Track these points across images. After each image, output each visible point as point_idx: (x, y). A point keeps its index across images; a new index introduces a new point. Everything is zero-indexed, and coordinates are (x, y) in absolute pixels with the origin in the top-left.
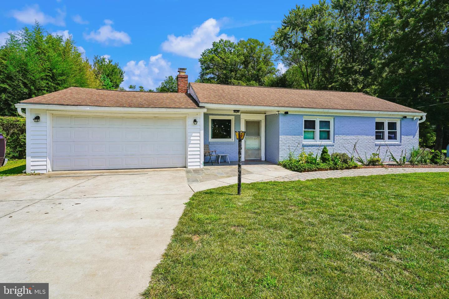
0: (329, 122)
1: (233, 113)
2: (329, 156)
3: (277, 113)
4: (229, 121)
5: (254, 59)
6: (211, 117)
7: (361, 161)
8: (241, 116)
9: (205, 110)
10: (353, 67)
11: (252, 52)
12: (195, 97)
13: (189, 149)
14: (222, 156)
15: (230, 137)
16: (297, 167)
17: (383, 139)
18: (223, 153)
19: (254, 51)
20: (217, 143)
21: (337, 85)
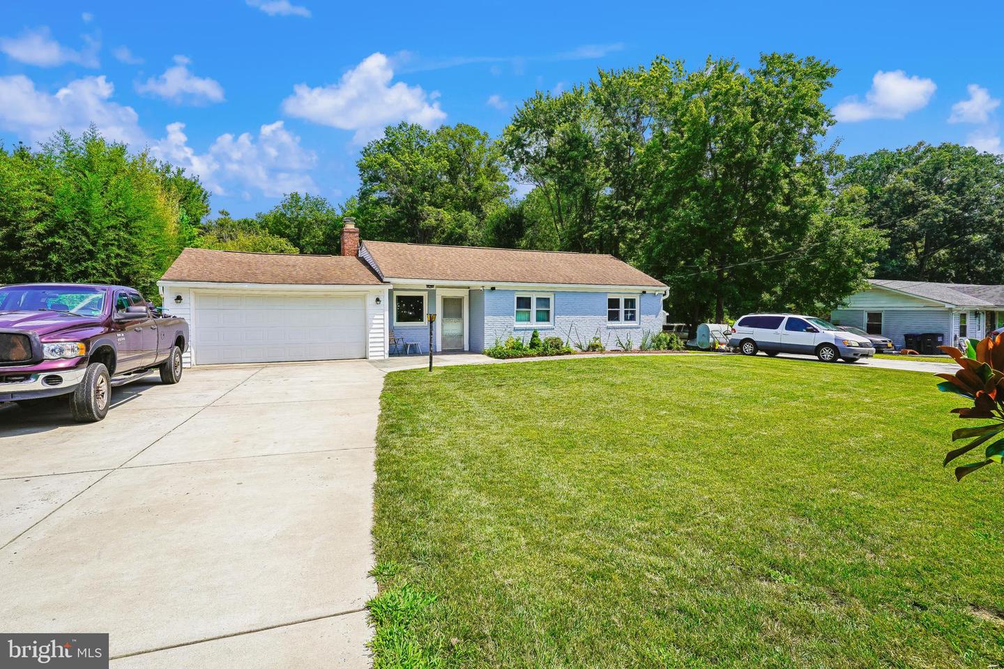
0: (549, 299)
1: (426, 288)
2: (539, 340)
3: (481, 289)
4: (421, 298)
5: (468, 166)
6: (396, 293)
7: (580, 347)
8: (437, 291)
9: (391, 287)
10: (619, 207)
11: (464, 150)
12: (373, 266)
13: (370, 335)
14: (412, 346)
15: (422, 320)
16: (500, 354)
17: (618, 319)
18: (413, 341)
19: (467, 151)
20: (404, 328)
21: (596, 235)
